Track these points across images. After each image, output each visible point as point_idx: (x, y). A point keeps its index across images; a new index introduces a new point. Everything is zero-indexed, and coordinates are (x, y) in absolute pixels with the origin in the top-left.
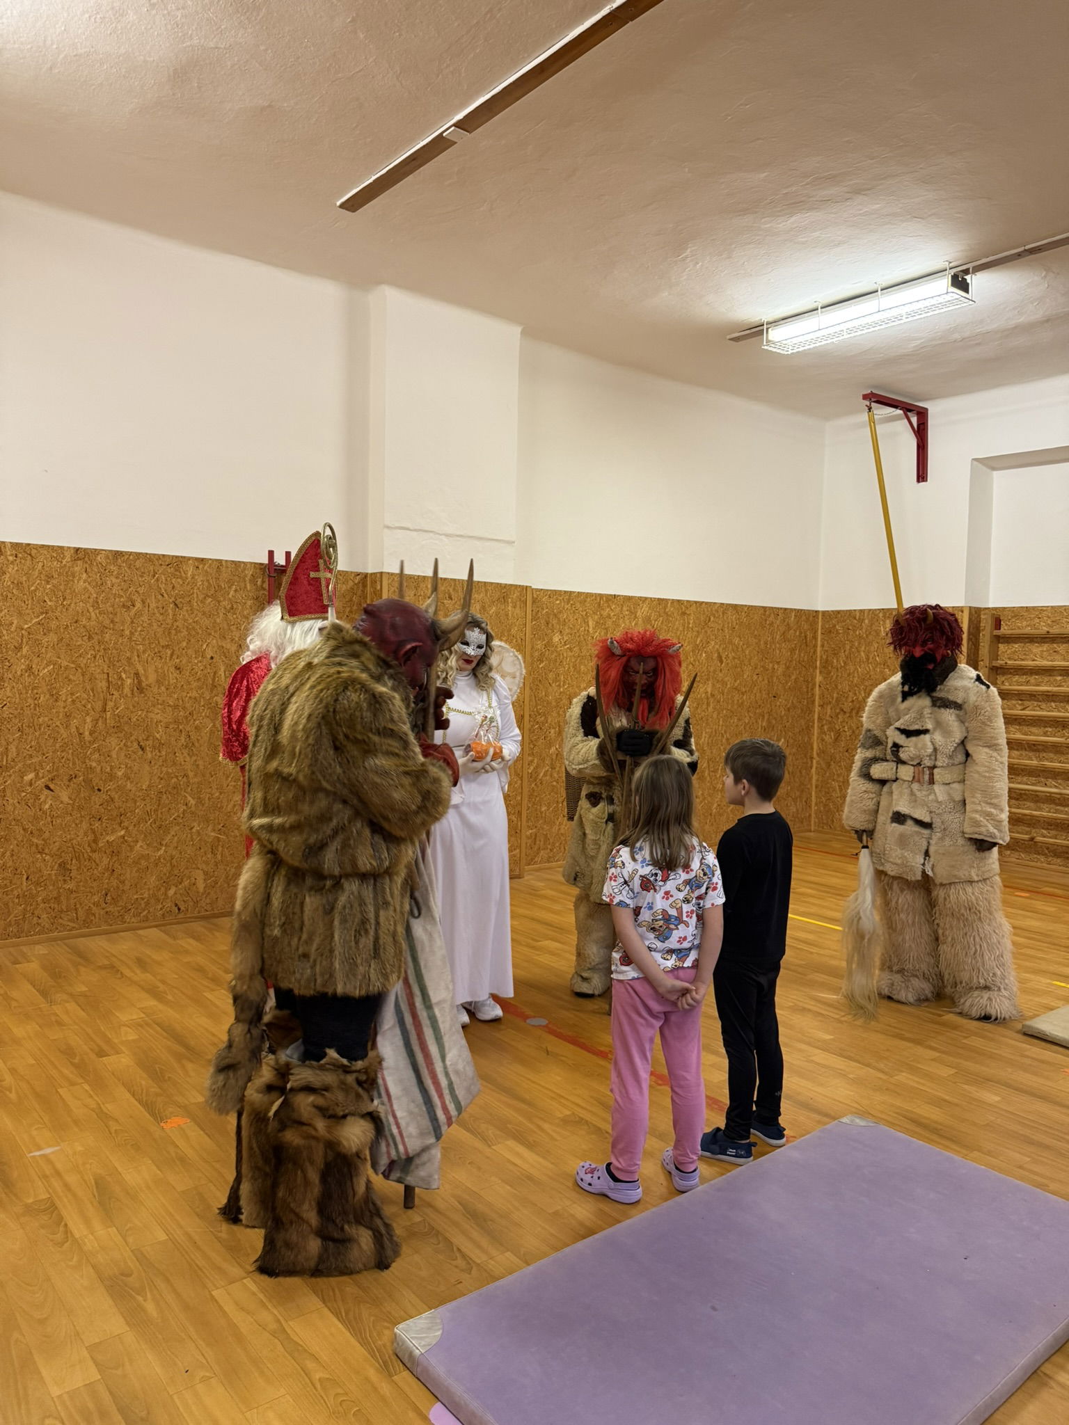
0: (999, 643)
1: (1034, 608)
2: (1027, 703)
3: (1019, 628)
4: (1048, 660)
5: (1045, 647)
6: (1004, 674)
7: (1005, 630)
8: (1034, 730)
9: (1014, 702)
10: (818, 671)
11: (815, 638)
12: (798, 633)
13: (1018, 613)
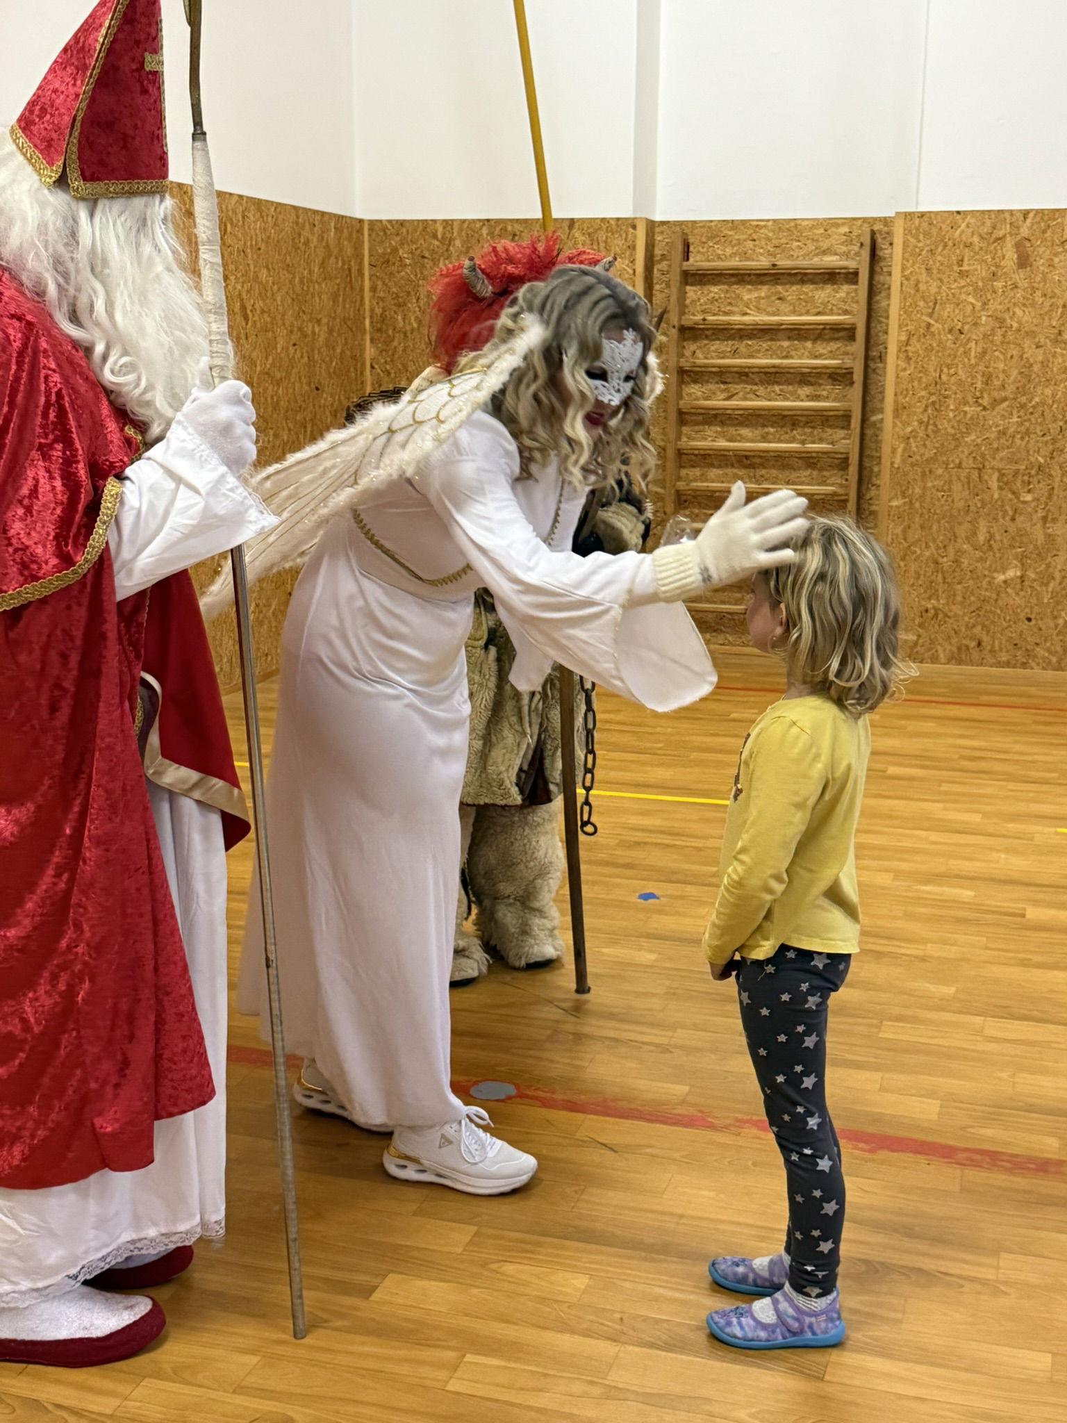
0: (687, 283)
1: (744, 222)
2: (734, 388)
3: (719, 258)
4: (769, 314)
5: (764, 291)
6: (695, 339)
7: (697, 261)
8: (745, 432)
9: (712, 387)
10: (368, 338)
11: (360, 272)
12: (340, 264)
13: (717, 231)
